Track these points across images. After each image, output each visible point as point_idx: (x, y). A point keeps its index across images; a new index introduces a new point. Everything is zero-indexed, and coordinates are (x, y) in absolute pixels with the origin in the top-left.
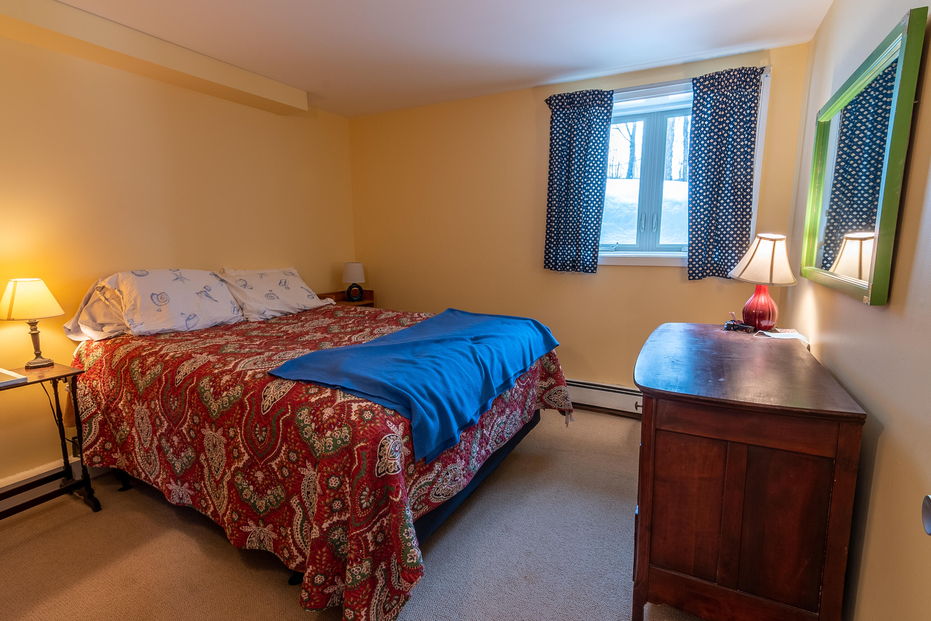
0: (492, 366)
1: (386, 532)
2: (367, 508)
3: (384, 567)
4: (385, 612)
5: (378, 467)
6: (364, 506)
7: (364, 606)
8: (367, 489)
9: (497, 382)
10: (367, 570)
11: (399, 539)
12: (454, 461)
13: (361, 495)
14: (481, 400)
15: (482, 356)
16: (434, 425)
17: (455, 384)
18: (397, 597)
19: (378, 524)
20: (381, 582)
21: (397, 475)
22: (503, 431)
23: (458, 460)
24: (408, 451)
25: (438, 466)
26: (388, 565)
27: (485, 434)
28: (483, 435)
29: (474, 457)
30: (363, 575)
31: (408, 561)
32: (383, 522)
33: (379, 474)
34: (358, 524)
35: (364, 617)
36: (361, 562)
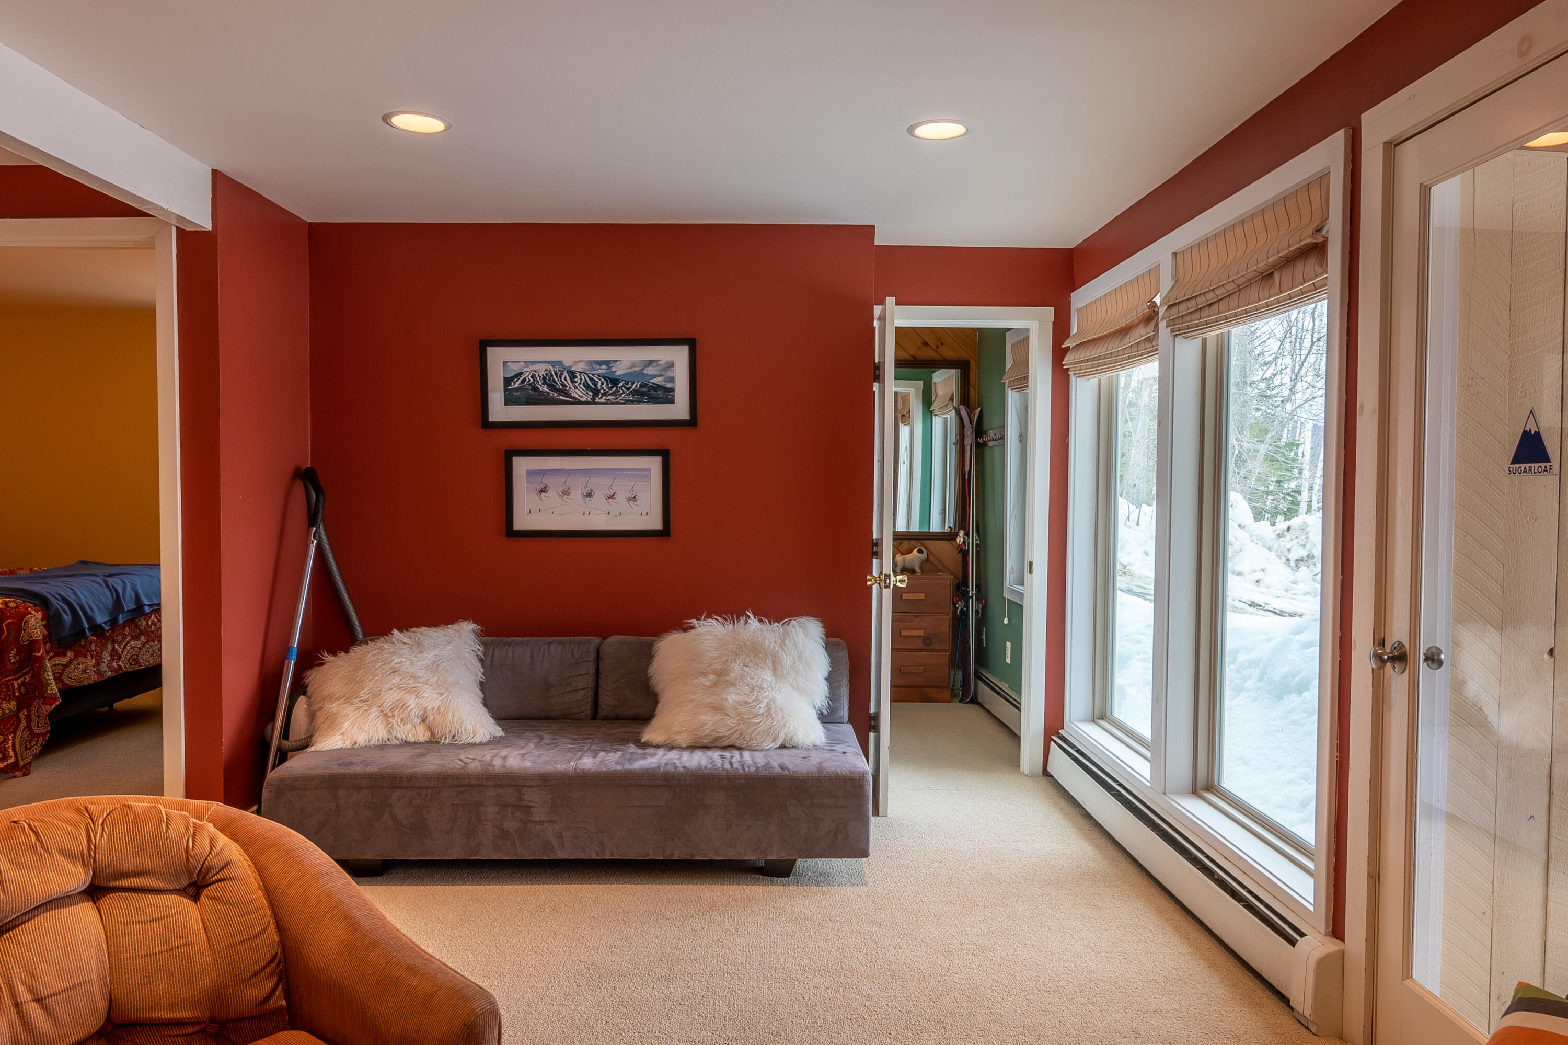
0: (124, 592)
1: (28, 686)
2: (14, 662)
3: (26, 713)
4: (27, 749)
5: (23, 637)
6: (12, 661)
7: (11, 733)
8: (15, 650)
9: (129, 605)
10: (14, 708)
11: (41, 679)
12: (85, 657)
13: (10, 653)
14: (110, 614)
15: (113, 584)
16: (67, 618)
17: (85, 597)
18: (36, 739)
19: (22, 679)
20: (23, 724)
21: (39, 640)
22: (138, 656)
23: (89, 657)
24: (46, 633)
25: (70, 655)
26: (29, 711)
27: (117, 649)
28: (114, 649)
29: (104, 662)
30: (10, 710)
31: (48, 692)
32: (25, 679)
33: (23, 642)
34: (7, 674)
35: (11, 741)
36: (9, 700)
